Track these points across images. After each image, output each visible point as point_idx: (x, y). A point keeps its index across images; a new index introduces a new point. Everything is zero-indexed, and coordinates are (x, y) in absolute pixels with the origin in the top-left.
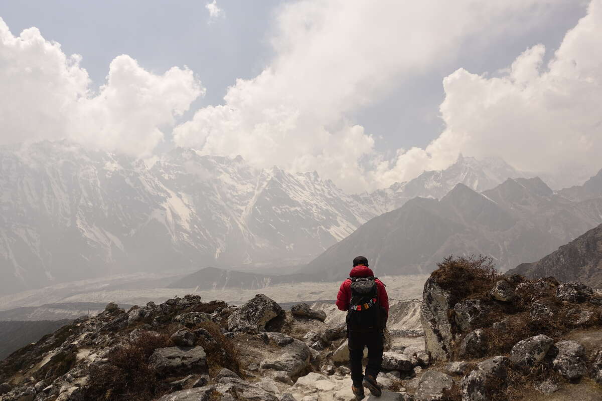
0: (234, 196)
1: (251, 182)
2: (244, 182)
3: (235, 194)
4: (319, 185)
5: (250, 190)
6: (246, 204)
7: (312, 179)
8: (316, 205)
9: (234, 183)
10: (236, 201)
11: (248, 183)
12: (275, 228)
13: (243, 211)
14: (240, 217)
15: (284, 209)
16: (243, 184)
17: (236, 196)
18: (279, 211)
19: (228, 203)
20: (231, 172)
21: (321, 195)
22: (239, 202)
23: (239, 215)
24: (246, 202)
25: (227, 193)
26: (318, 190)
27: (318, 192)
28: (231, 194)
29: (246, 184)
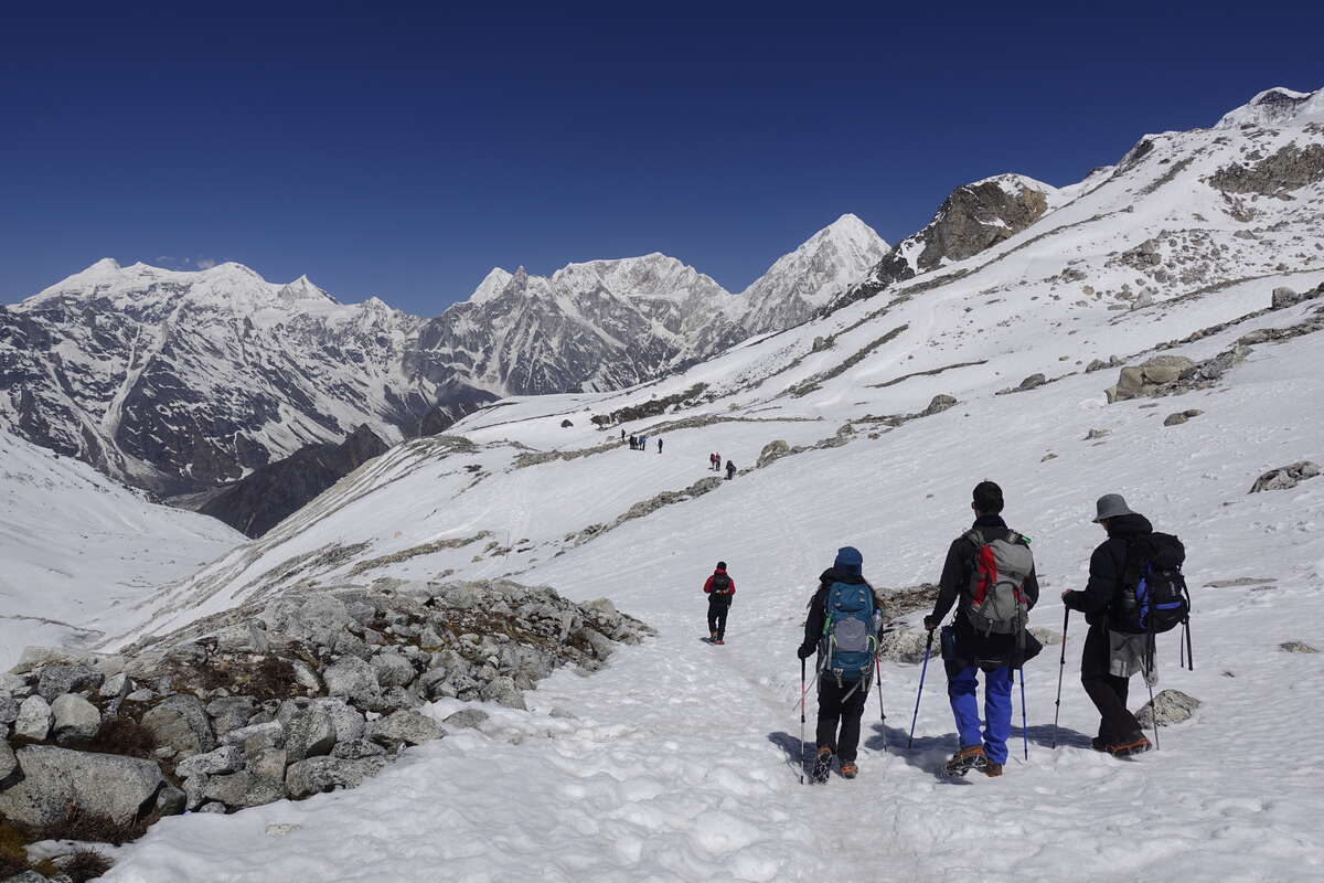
0: (86, 386)
1: (120, 354)
2: (106, 354)
3: (89, 380)
4: (253, 343)
5: (118, 370)
6: (111, 397)
7: (241, 332)
8: (239, 390)
9: (87, 360)
10: (92, 393)
11: (113, 355)
12: (161, 441)
13: (105, 412)
14: (98, 422)
15: (178, 408)
16: (103, 358)
17: (91, 383)
18: (169, 413)
19: (77, 399)
20: (80, 337)
21: (255, 365)
22: (96, 395)
23: (98, 419)
24: (111, 393)
25: (74, 380)
26: (250, 355)
27: (250, 359)
28: (82, 382)
29: (109, 358)
